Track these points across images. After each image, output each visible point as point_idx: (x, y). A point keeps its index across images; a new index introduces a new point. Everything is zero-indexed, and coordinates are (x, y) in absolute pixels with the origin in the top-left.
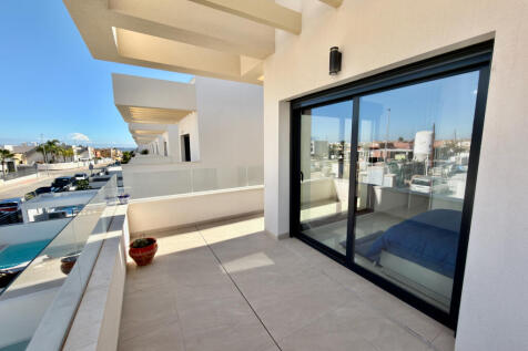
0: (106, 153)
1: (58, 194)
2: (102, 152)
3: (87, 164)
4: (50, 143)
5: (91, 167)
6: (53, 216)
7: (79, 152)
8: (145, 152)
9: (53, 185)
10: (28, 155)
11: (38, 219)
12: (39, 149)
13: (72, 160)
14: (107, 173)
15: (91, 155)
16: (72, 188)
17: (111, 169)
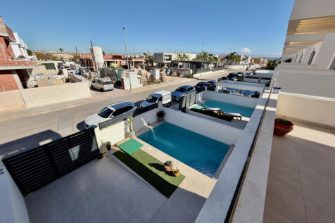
0: (257, 61)
1: (230, 81)
2: (256, 60)
3: (246, 67)
4: (232, 54)
5: (247, 69)
6: (225, 92)
7: (244, 60)
8: (289, 61)
9: (228, 77)
10: (222, 60)
11: (220, 91)
12: (227, 57)
13: (239, 64)
14: (255, 74)
15: (249, 62)
16: (236, 80)
17: (257, 72)
